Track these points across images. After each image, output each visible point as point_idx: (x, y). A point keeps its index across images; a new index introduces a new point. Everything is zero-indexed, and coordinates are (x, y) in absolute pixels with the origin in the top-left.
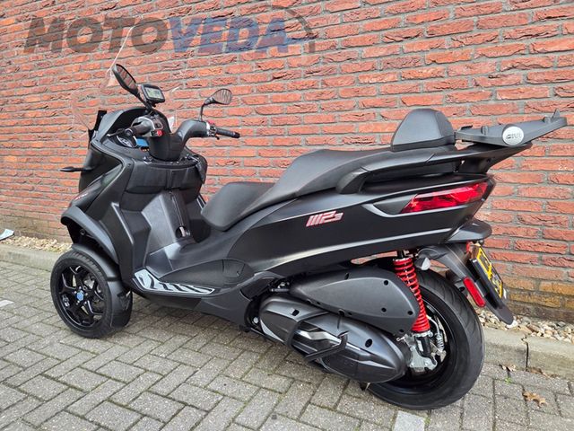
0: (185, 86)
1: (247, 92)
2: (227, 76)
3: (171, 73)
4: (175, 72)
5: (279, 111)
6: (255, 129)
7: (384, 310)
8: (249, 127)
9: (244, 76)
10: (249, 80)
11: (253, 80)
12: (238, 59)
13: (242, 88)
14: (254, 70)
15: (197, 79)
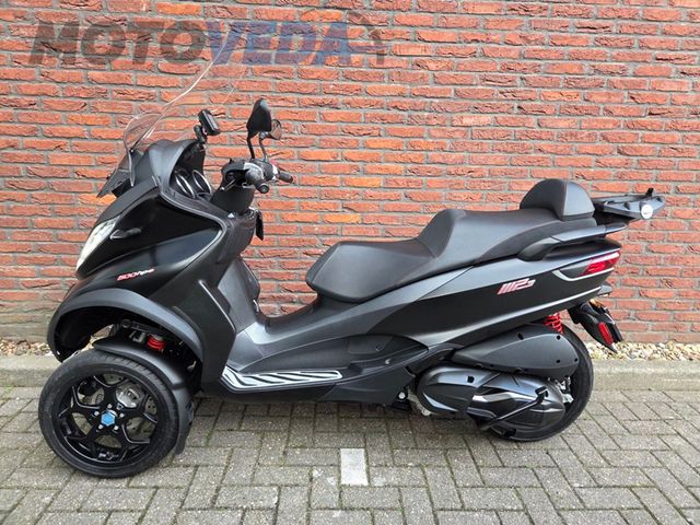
0: (516, 110)
1: (611, 126)
2: (586, 104)
3: (496, 90)
4: (503, 89)
5: (650, 153)
6: (613, 172)
7: (558, 361)
8: (606, 169)
9: (610, 107)
10: (618, 112)
11: (623, 113)
12: (605, 85)
13: (605, 121)
14: (626, 101)
15: (538, 103)
